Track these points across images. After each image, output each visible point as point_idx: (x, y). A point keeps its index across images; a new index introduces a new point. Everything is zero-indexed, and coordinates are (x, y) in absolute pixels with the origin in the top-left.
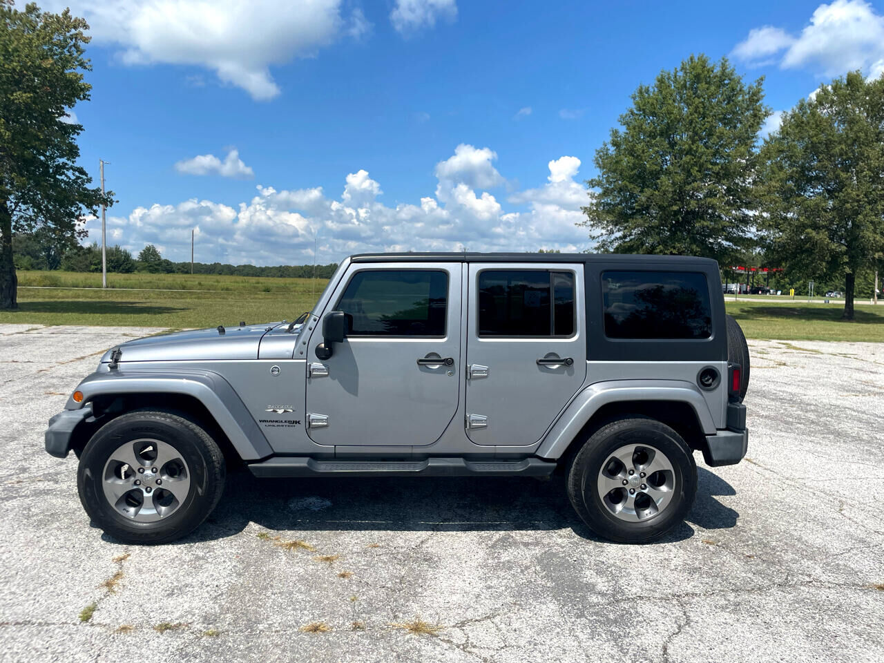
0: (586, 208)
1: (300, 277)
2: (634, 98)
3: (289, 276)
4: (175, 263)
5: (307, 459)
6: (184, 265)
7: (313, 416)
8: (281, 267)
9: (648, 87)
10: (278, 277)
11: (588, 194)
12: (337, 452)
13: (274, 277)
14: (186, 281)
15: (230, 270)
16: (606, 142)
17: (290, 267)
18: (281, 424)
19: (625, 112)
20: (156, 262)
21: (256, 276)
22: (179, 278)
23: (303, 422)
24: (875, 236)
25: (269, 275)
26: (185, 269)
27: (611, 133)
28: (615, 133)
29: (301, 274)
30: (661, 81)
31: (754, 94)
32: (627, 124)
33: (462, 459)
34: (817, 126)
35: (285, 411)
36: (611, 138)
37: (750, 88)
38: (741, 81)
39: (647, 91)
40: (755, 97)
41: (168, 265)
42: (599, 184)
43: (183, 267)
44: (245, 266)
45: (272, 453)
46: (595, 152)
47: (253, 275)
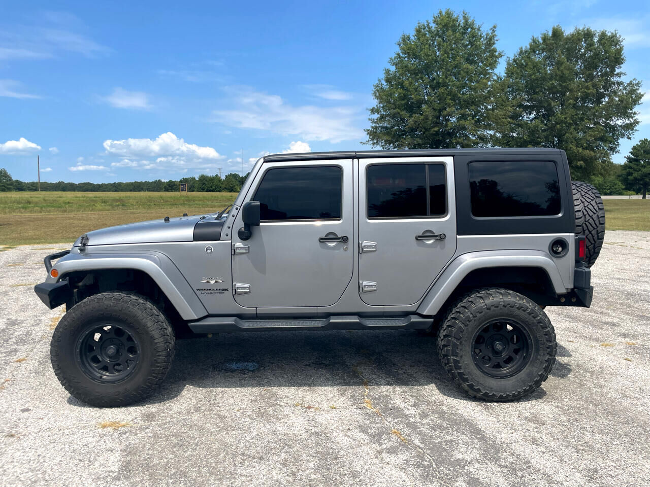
0: (368, 130)
1: (131, 191)
2: (399, 45)
3: (122, 190)
4: (25, 183)
5: (234, 318)
6: (33, 184)
7: (238, 285)
8: (115, 183)
9: (409, 36)
10: (113, 191)
11: (369, 119)
12: (258, 312)
13: (109, 191)
14: (31, 197)
15: (71, 187)
16: (380, 78)
17: (123, 183)
18: (213, 292)
19: (394, 55)
20: (8, 182)
21: (94, 191)
22: (26, 195)
23: (230, 289)
24: (578, 149)
25: (106, 190)
26: (33, 187)
27: (385, 71)
28: (387, 72)
29: (132, 188)
30: (418, 31)
31: (490, 39)
32: (396, 64)
33: (356, 317)
34: (534, 67)
35: (216, 282)
36: (385, 75)
37: (487, 35)
38: (481, 29)
39: (409, 38)
40: (490, 41)
41: (19, 185)
42: (378, 111)
43: (32, 185)
44: (85, 183)
45: (207, 314)
46: (373, 86)
47: (92, 190)
